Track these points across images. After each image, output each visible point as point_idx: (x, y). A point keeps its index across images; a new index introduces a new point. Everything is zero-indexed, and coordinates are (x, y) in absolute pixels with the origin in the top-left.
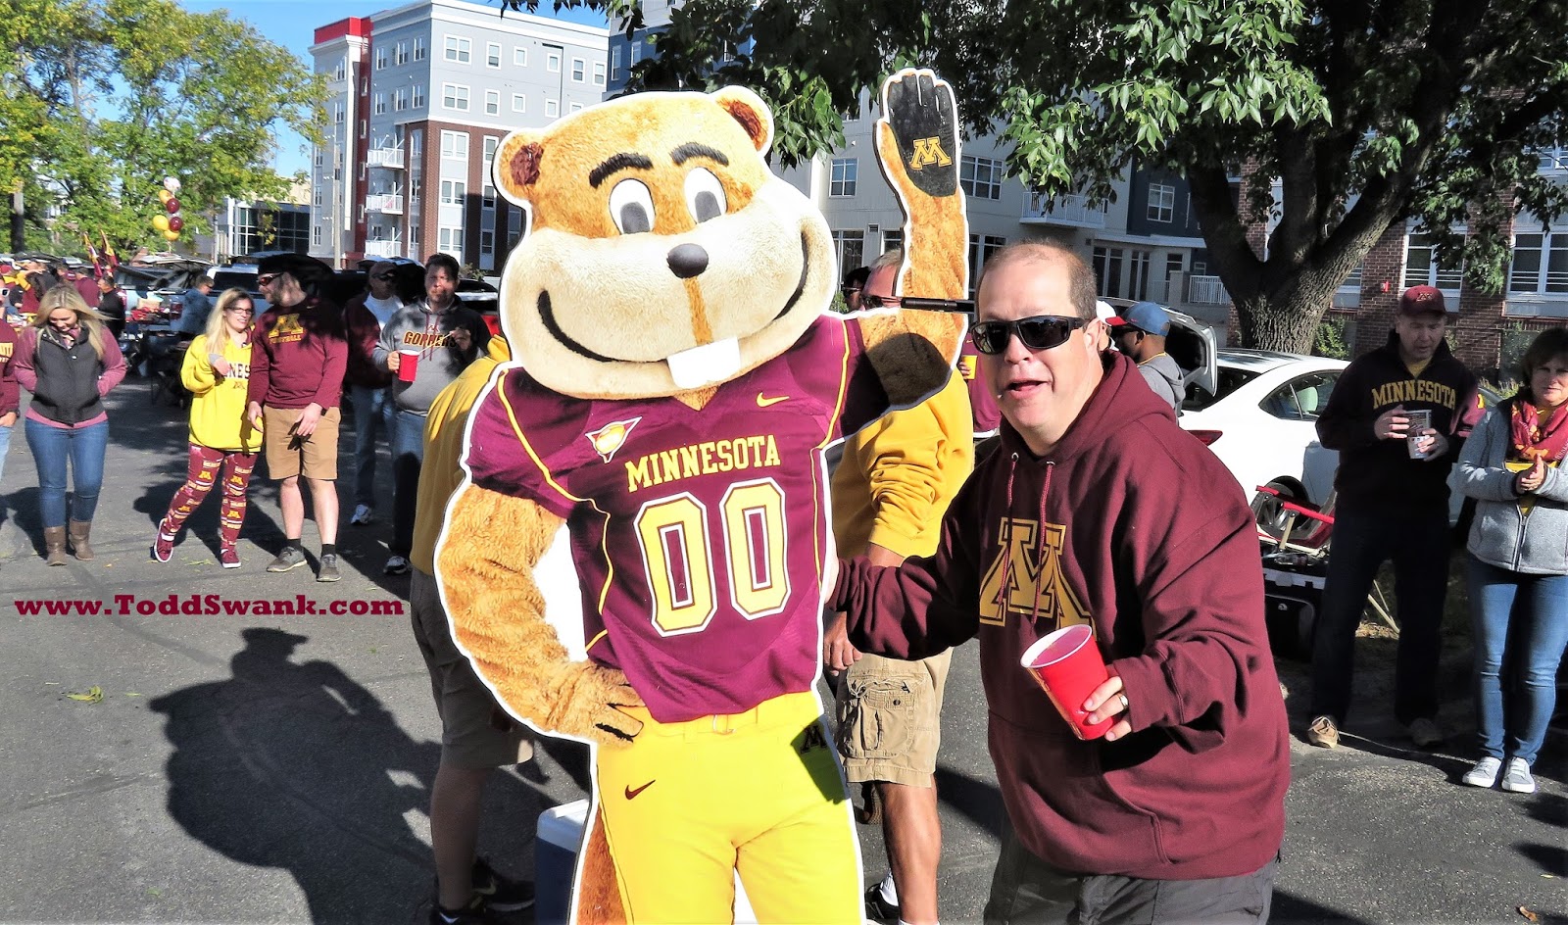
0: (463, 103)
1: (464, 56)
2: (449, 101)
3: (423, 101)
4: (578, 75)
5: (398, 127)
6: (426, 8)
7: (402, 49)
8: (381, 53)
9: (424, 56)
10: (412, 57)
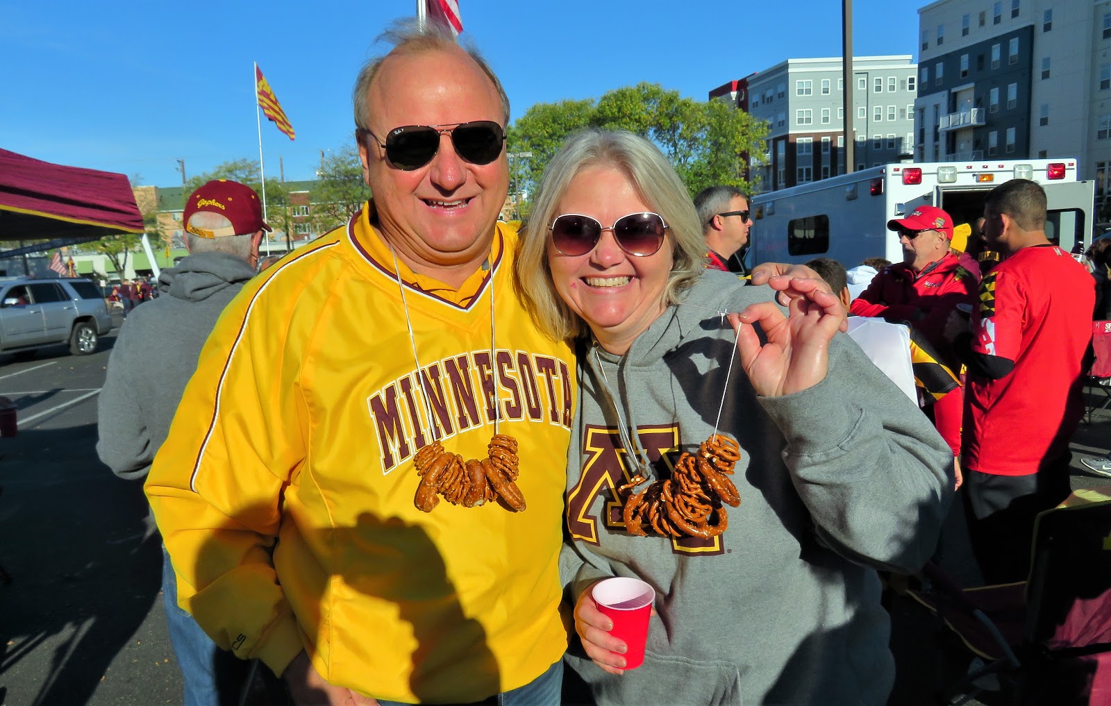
0: (808, 120)
1: (808, 91)
2: (801, 121)
4: (879, 88)
5: (769, 140)
6: (785, 66)
7: (769, 94)
8: (754, 98)
9: (784, 96)
10: (776, 98)
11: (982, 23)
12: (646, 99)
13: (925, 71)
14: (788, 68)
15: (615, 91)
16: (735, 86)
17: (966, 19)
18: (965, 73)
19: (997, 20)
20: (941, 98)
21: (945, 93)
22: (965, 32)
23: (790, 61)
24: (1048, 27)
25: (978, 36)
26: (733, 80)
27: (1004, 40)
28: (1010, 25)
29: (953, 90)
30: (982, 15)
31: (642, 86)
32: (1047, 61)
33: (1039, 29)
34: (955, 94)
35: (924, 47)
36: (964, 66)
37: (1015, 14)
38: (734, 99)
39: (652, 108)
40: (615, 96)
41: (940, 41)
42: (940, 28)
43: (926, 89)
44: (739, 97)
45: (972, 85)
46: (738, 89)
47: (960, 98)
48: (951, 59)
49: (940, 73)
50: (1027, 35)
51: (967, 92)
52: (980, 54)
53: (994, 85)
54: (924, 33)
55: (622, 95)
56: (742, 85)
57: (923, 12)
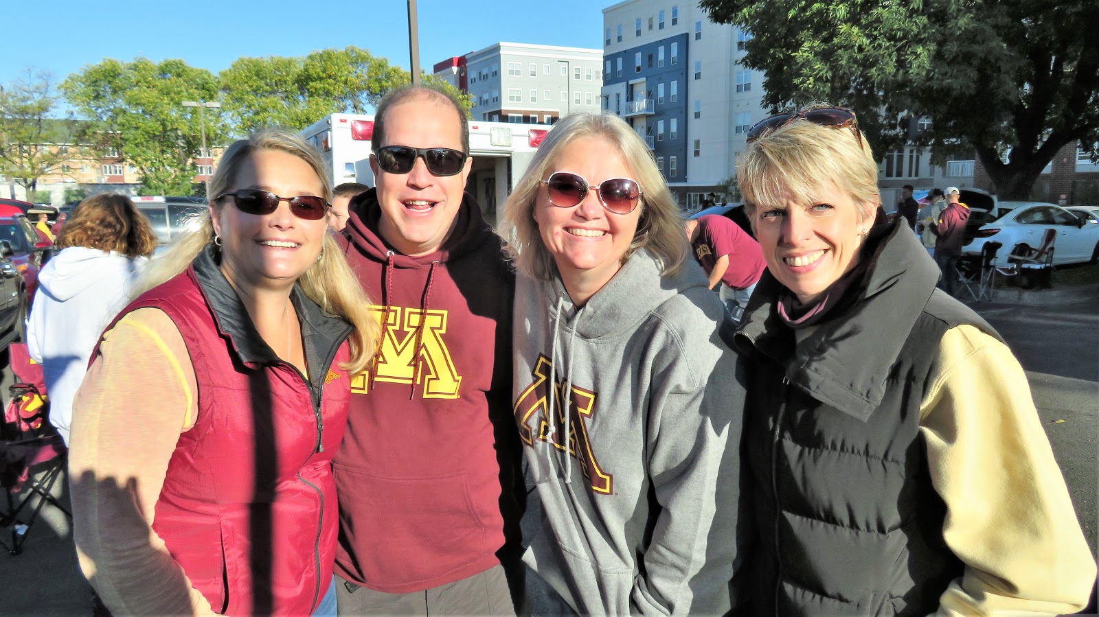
0: (519, 99)
1: (518, 73)
2: (512, 98)
3: (497, 100)
4: (578, 76)
5: (484, 114)
6: (497, 48)
7: (484, 72)
8: (472, 74)
9: (497, 74)
10: (490, 76)
11: (651, 27)
12: (355, 62)
13: (609, 63)
14: (500, 49)
15: (320, 51)
16: (455, 62)
17: (639, 23)
18: (639, 69)
19: (661, 26)
20: (621, 88)
21: (625, 83)
22: (638, 33)
23: (502, 44)
24: (698, 36)
25: (649, 38)
26: (454, 56)
27: (667, 43)
28: (671, 32)
29: (631, 82)
30: (651, 20)
31: (350, 49)
32: (698, 65)
33: (692, 38)
34: (632, 85)
35: (608, 42)
36: (638, 63)
37: (675, 22)
38: (455, 73)
39: (363, 72)
40: (321, 56)
41: (619, 39)
42: (619, 28)
43: (609, 79)
44: (459, 72)
45: (644, 79)
46: (458, 65)
47: (636, 89)
48: (628, 55)
49: (620, 67)
50: (684, 40)
51: (641, 84)
52: (649, 52)
53: (660, 80)
54: (607, 31)
55: (327, 57)
56: (462, 62)
57: (605, 12)
